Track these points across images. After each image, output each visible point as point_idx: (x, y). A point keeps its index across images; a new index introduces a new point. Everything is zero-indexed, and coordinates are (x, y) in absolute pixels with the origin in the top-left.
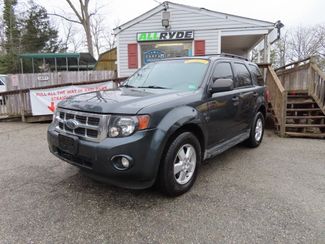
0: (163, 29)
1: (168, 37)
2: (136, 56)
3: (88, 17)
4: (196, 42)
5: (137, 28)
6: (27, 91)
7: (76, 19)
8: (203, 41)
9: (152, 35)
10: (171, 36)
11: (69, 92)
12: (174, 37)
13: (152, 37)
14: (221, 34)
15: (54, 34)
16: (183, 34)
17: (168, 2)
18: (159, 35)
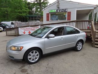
1: (59, 11)
2: (49, 17)
4: (68, 12)
6: (18, 28)
8: (70, 12)
9: (54, 11)
10: (60, 11)
11: (29, 28)
12: (61, 11)
14: (76, 9)
16: (63, 10)
18: (56, 10)
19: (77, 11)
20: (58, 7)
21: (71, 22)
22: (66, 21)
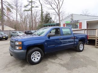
0: (71, 20)
1: (72, 22)
3: (60, 13)
5: (66, 20)
7: (57, 14)
8: (81, 23)
10: (73, 22)
13: (69, 22)
15: (51, 18)
17: (73, 14)
19: (87, 22)
22: (78, 29)
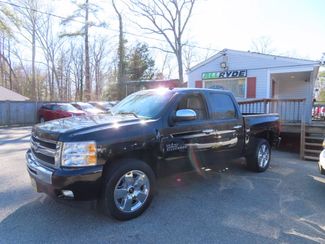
1: (225, 76)
3: (180, 48)
4: (249, 78)
7: (171, 50)
8: (254, 79)
9: (214, 74)
10: (228, 75)
12: (230, 76)
13: (213, 76)
14: (269, 72)
15: (152, 63)
16: (237, 73)
17: (226, 50)
18: (218, 74)
19: (272, 75)
20: (223, 65)
21: (257, 102)
22: (245, 98)
